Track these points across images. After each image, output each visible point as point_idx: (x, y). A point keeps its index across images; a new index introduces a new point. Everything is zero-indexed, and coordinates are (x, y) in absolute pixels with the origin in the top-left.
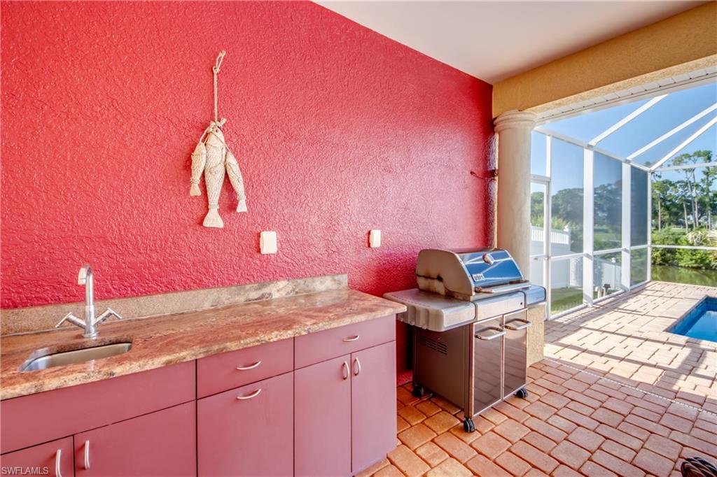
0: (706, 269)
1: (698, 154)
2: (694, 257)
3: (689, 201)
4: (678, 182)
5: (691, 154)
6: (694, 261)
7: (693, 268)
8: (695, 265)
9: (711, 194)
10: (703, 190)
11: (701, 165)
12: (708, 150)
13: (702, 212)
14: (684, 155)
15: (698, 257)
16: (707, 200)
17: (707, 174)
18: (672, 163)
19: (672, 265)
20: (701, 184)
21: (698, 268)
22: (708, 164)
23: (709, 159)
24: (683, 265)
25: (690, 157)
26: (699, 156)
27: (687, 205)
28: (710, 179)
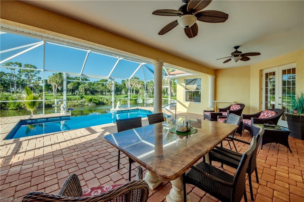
0: (20, 109)
1: (16, 63)
2: (15, 105)
3: (13, 82)
4: (8, 74)
5: (14, 63)
6: (15, 107)
7: (15, 109)
8: (15, 108)
9: (21, 80)
10: (18, 78)
11: (17, 68)
12: (20, 63)
13: (18, 87)
14: (10, 62)
15: (16, 105)
16: (20, 82)
17: (20, 72)
18: (5, 65)
19: (4, 109)
20: (18, 76)
21: (17, 109)
22: (20, 68)
23: (21, 66)
24: (10, 109)
25: (13, 64)
26: (17, 64)
27: (11, 84)
28: (21, 74)
